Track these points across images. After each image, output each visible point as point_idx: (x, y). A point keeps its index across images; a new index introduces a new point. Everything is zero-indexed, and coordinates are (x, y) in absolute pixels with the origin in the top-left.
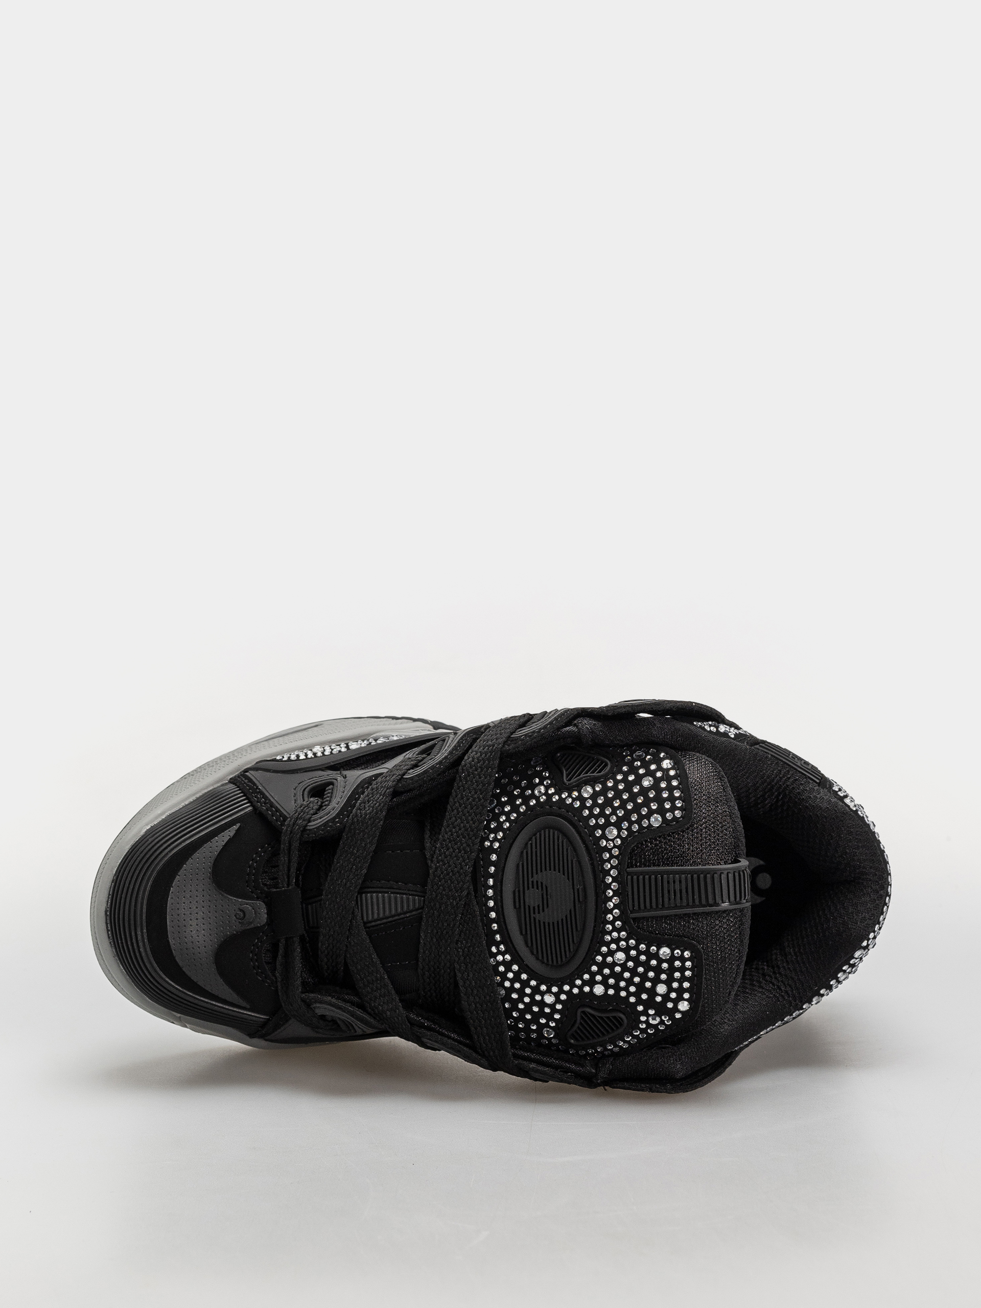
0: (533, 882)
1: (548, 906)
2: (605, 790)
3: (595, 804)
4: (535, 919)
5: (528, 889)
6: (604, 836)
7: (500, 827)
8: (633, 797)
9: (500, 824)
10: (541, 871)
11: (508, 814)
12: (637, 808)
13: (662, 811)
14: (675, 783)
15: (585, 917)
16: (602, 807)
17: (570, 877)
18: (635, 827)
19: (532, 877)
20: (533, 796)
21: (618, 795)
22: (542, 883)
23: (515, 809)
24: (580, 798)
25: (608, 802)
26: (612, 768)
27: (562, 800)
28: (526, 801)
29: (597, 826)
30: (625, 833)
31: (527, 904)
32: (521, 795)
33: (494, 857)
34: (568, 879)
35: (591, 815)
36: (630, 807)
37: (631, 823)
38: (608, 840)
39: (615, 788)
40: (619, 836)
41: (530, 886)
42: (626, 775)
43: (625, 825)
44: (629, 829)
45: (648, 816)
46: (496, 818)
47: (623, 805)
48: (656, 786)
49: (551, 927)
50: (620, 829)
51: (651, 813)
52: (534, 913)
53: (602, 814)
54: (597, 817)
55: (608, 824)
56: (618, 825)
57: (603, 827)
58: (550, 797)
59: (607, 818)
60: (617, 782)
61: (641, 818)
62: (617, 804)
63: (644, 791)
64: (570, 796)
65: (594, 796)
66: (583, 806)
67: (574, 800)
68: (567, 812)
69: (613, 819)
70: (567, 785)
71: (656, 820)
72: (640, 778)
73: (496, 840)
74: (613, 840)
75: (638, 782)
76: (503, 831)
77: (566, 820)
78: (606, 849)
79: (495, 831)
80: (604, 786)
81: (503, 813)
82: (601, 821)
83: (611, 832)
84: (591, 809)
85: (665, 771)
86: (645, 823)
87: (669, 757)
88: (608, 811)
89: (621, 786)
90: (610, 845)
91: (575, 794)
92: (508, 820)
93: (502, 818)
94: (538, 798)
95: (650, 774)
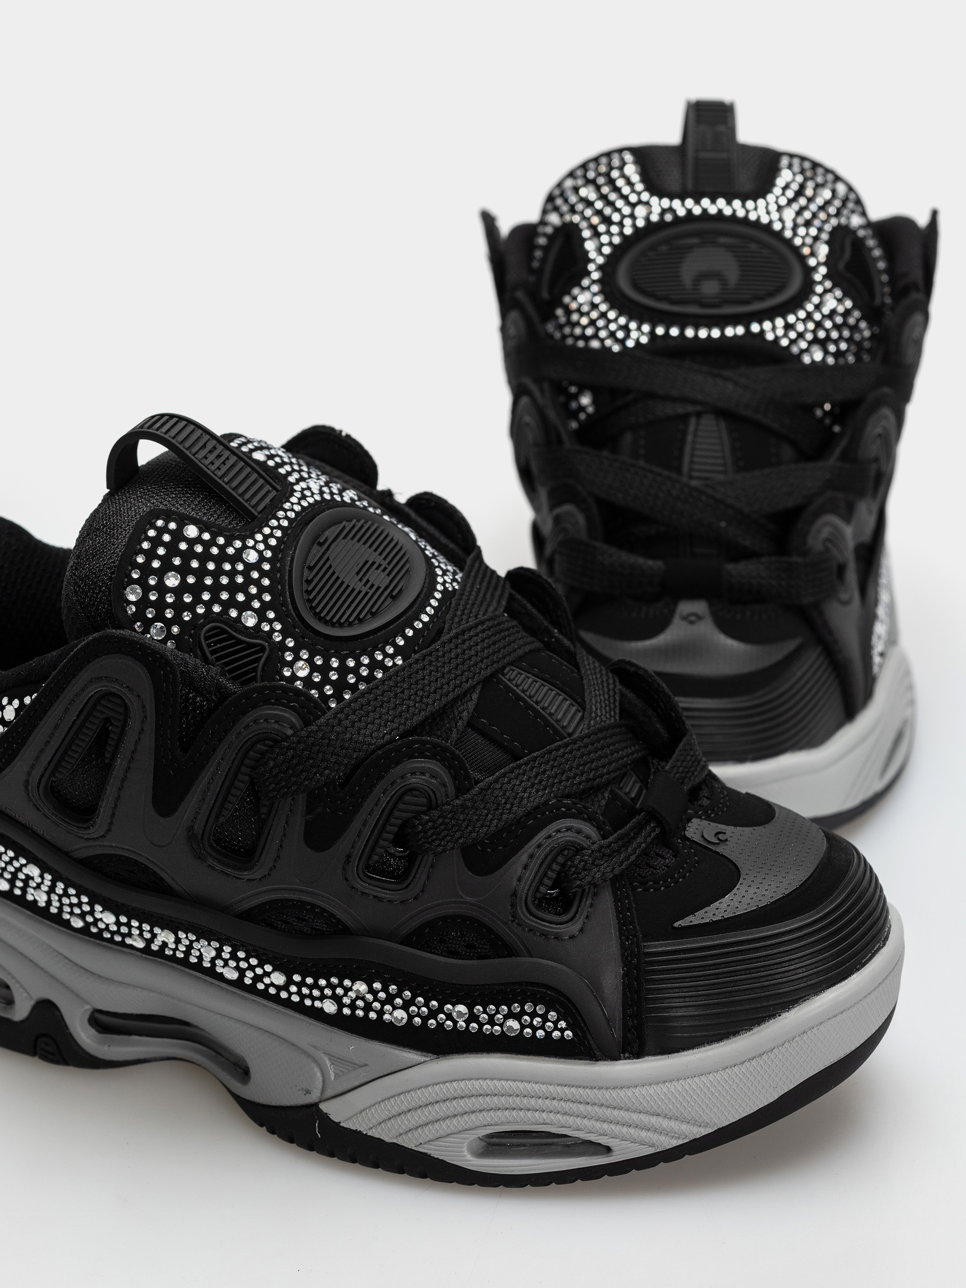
2: (227, 606)
3: (250, 597)
4: (389, 564)
5: (378, 588)
6: (262, 559)
7: (374, 665)
8: (201, 573)
9: (371, 668)
10: (353, 590)
11: (355, 671)
12: (204, 558)
13: (178, 536)
14: (146, 545)
16: (244, 588)
18: (221, 541)
19: (367, 593)
20: (314, 668)
21: (216, 589)
23: (343, 670)
24: (262, 617)
25: (233, 588)
26: (204, 625)
27: (285, 633)
28: (325, 670)
29: (263, 574)
30: (238, 544)
32: (326, 680)
33: (400, 641)
35: (262, 589)
36: (211, 566)
37: (222, 548)
39: (215, 599)
40: (245, 547)
42: (191, 608)
43: (230, 551)
44: (229, 543)
45: (198, 540)
46: (370, 678)
47: (218, 572)
48: (167, 566)
50: (240, 551)
51: (192, 542)
53: (249, 581)
54: (257, 583)
55: (249, 567)
56: (238, 558)
57: (257, 566)
58: (296, 651)
59: (246, 573)
60: (208, 605)
61: (207, 545)
62: (225, 580)
63: (184, 571)
64: (272, 630)
65: (245, 607)
66: (265, 606)
67: (271, 622)
68: (287, 616)
69: (240, 567)
70: (267, 647)
71: (192, 531)
72: (178, 592)
73: (386, 655)
74: (254, 548)
75: (183, 588)
76: (372, 658)
77: (296, 608)
78: (268, 547)
79: (381, 665)
80: (225, 611)
81: (360, 678)
82: (255, 575)
83: (252, 557)
84: (258, 596)
85: (142, 582)
86: (206, 536)
87: (125, 602)
88: (240, 580)
89: (206, 596)
90: (261, 547)
91: (266, 627)
92: (359, 664)
93: (364, 673)
94: (310, 661)
95: (162, 589)
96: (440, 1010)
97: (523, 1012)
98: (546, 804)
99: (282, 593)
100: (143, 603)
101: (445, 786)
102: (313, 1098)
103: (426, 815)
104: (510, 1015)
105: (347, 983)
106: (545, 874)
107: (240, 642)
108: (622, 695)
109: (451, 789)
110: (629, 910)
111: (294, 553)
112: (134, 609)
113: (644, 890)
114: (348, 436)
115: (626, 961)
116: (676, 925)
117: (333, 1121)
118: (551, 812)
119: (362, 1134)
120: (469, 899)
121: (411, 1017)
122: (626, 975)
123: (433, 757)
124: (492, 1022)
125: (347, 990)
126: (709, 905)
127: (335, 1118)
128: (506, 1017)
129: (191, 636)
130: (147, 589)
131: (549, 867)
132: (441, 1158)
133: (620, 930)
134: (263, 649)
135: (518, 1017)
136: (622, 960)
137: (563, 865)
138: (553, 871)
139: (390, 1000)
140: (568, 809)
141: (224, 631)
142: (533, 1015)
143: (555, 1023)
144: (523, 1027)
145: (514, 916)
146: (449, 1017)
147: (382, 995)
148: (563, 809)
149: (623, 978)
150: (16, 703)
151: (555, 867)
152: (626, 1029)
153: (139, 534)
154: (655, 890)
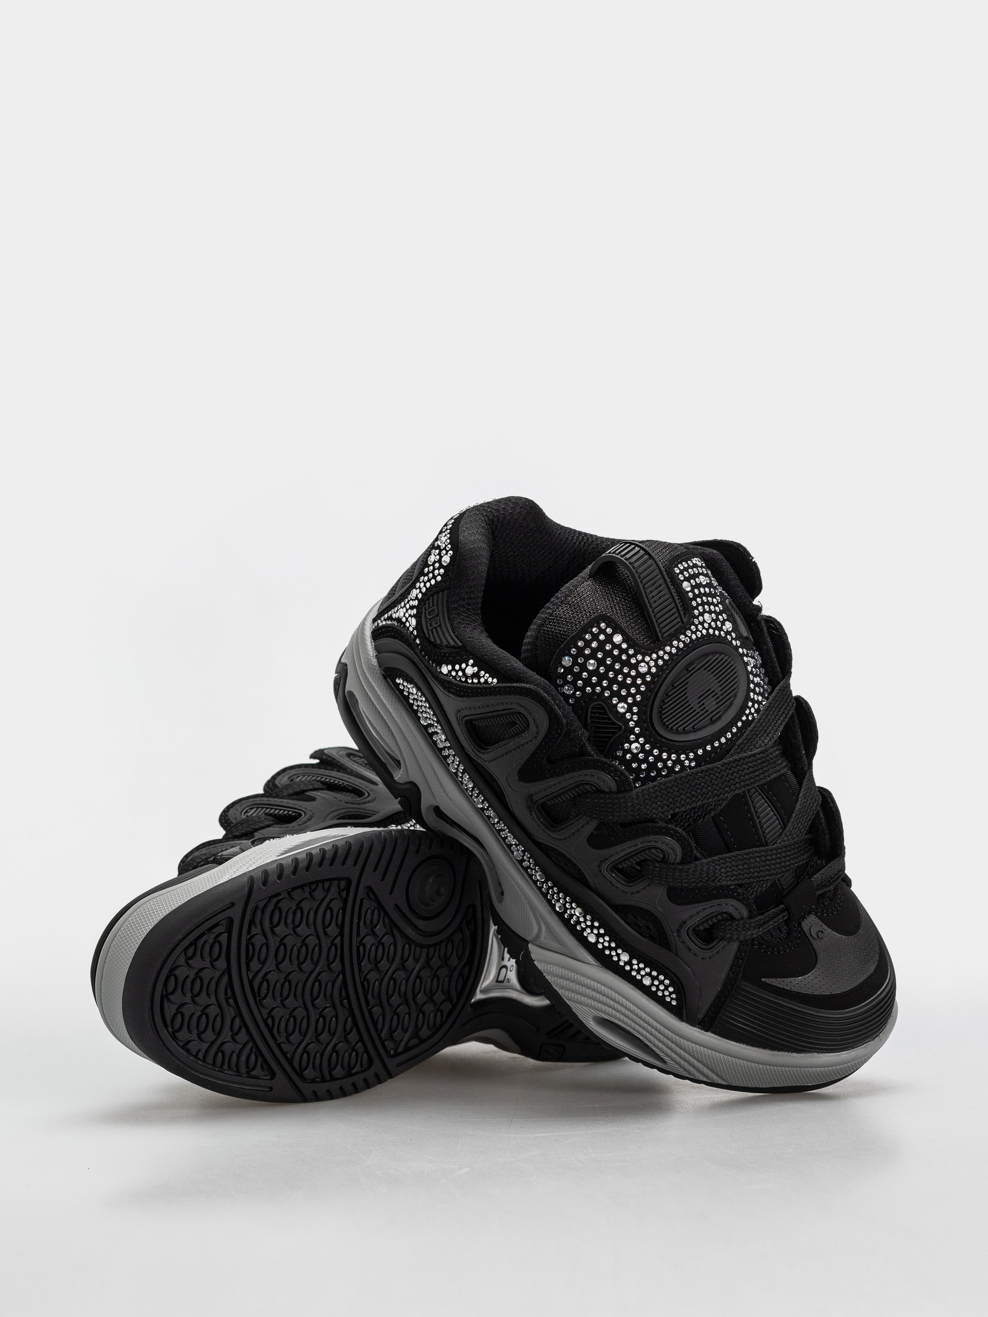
0: (701, 711)
1: (710, 689)
2: (613, 694)
3: (629, 694)
5: (707, 711)
6: (649, 672)
7: (678, 761)
8: (610, 668)
9: (675, 763)
10: (691, 709)
11: (665, 761)
12: (617, 659)
13: (609, 639)
14: (587, 636)
15: (700, 657)
16: (628, 687)
17: (686, 682)
18: (631, 652)
20: (643, 750)
21: (613, 681)
22: (699, 703)
23: (658, 758)
24: (629, 710)
25: (622, 685)
26: (595, 700)
27: (637, 724)
28: (649, 753)
29: (644, 682)
30: (640, 657)
31: (716, 706)
33: (700, 752)
34: (687, 683)
35: (638, 692)
36: (617, 666)
37: (629, 657)
38: (650, 668)
39: (609, 687)
40: (643, 661)
41: (705, 710)
42: (593, 686)
43: (633, 660)
44: (635, 655)
45: (618, 647)
46: (671, 768)
47: (620, 672)
48: (593, 656)
49: (720, 679)
50: (638, 662)
51: (615, 646)
52: (719, 697)
53: (634, 684)
54: (638, 687)
55: (639, 675)
56: (635, 667)
57: (642, 676)
58: (637, 736)
59: (634, 678)
60: (603, 689)
61: (622, 652)
62: (620, 678)
63: (601, 662)
64: (631, 719)
65: (623, 699)
66: (635, 703)
67: (633, 714)
68: (644, 714)
69: (633, 673)
70: (623, 729)
71: (617, 638)
72: (591, 674)
73: (687, 758)
74: (648, 663)
75: (595, 673)
76: (679, 757)
77: (651, 711)
78: (656, 665)
79: (681, 763)
80: (610, 698)
81: (665, 766)
82: (639, 681)
83: (643, 669)
84: (634, 696)
85: (575, 658)
86: (624, 646)
87: (559, 664)
88: (629, 681)
89: (605, 683)
90: (652, 663)
91: (628, 716)
92: (669, 758)
93: (670, 763)
94: (643, 745)
95: (583, 667)
96: (615, 949)
97: (656, 978)
98: (728, 887)
99: (648, 699)
100: (569, 670)
101: (676, 855)
102: (528, 939)
103: (658, 864)
104: (649, 974)
105: (574, 905)
106: (707, 921)
107: (609, 719)
108: (818, 813)
109: (679, 859)
110: (742, 959)
111: (669, 673)
112: (562, 670)
113: (758, 948)
114: (755, 563)
115: (725, 985)
116: (763, 980)
117: (531, 958)
118: (728, 892)
119: (543, 975)
120: (660, 909)
121: (597, 942)
122: (721, 992)
123: (677, 840)
124: (638, 971)
125: (572, 908)
126: (787, 978)
127: (533, 956)
128: (647, 974)
129: (585, 702)
130: (575, 663)
131: (711, 918)
132: (577, 1013)
133: (731, 968)
134: (620, 728)
135: (653, 978)
136: (724, 983)
137: (719, 921)
138: (712, 921)
139: (592, 927)
140: (738, 895)
141: (603, 708)
142: (661, 982)
143: (671, 993)
144: (652, 984)
145: (678, 931)
146: (618, 955)
147: (589, 923)
148: (736, 894)
149: (719, 992)
150: (476, 669)
151: (715, 920)
152: (706, 1015)
153: (587, 629)
154: (765, 951)
